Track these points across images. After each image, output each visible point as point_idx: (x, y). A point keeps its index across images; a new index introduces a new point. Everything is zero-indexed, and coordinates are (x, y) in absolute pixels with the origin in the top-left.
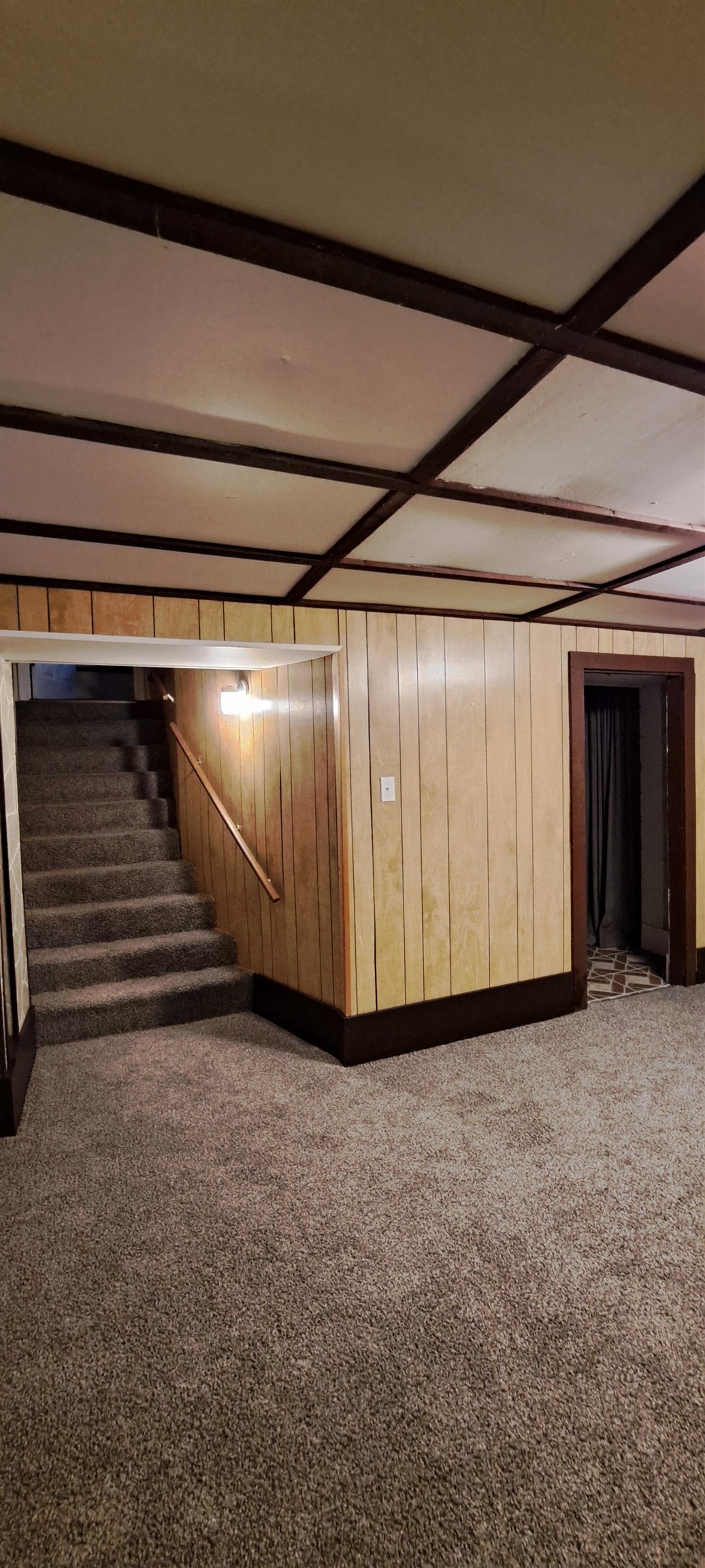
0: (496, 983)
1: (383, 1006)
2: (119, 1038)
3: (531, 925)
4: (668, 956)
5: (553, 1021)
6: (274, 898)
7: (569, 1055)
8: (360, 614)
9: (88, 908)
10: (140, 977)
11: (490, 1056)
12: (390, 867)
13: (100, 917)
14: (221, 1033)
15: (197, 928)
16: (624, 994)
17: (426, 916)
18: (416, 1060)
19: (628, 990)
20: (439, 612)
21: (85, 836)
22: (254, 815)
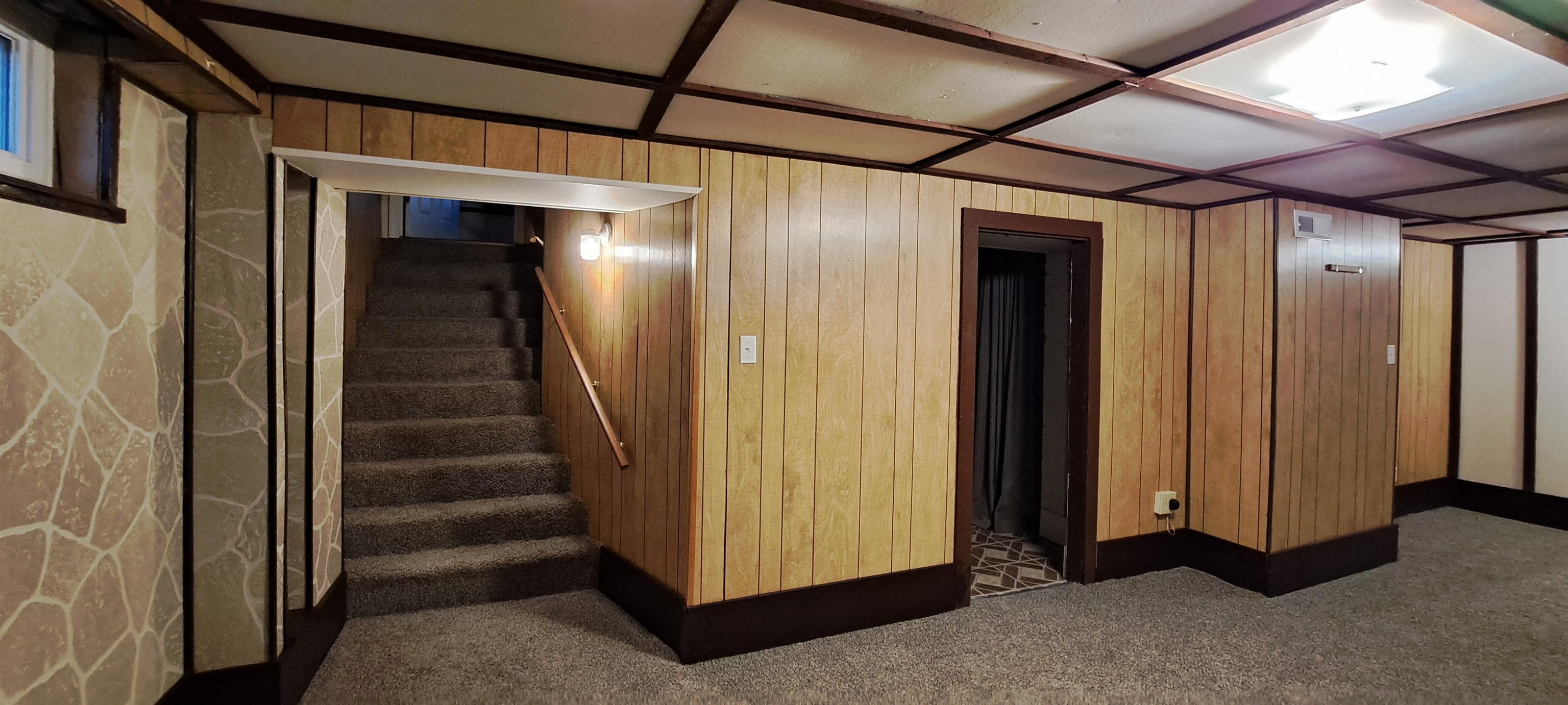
0: (865, 573)
1: (732, 595)
2: (439, 614)
3: (908, 510)
4: (1065, 548)
5: (930, 620)
6: (623, 464)
7: (941, 664)
8: (725, 155)
9: (429, 464)
10: (476, 544)
11: (849, 659)
12: (747, 437)
13: (438, 474)
14: (555, 615)
15: (547, 492)
16: (1015, 589)
17: (787, 494)
18: (766, 660)
19: (1019, 585)
20: (817, 157)
21: (438, 384)
22: (610, 370)
